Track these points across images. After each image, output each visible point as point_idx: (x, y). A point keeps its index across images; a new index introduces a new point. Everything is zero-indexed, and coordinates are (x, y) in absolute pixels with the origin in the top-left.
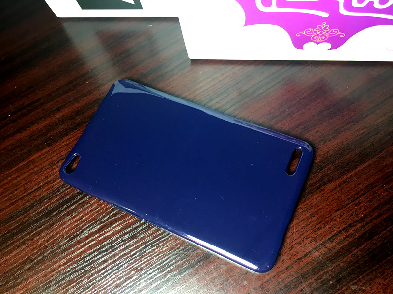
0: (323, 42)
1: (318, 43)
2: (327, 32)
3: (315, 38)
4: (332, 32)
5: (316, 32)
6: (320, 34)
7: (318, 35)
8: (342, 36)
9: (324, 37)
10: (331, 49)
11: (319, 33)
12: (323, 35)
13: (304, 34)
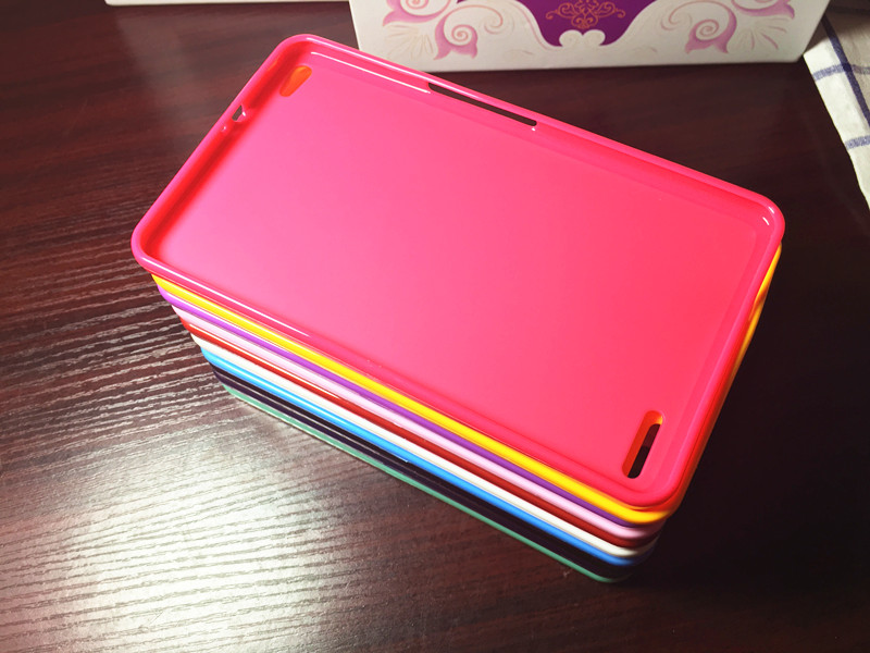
0: (591, 28)
1: (583, 32)
2: (596, 9)
3: (578, 21)
4: (603, 9)
5: (577, 10)
6: (586, 12)
7: (581, 16)
8: (620, 16)
9: (591, 20)
10: (605, 43)
11: (583, 11)
12: (590, 16)
13: (559, 13)
